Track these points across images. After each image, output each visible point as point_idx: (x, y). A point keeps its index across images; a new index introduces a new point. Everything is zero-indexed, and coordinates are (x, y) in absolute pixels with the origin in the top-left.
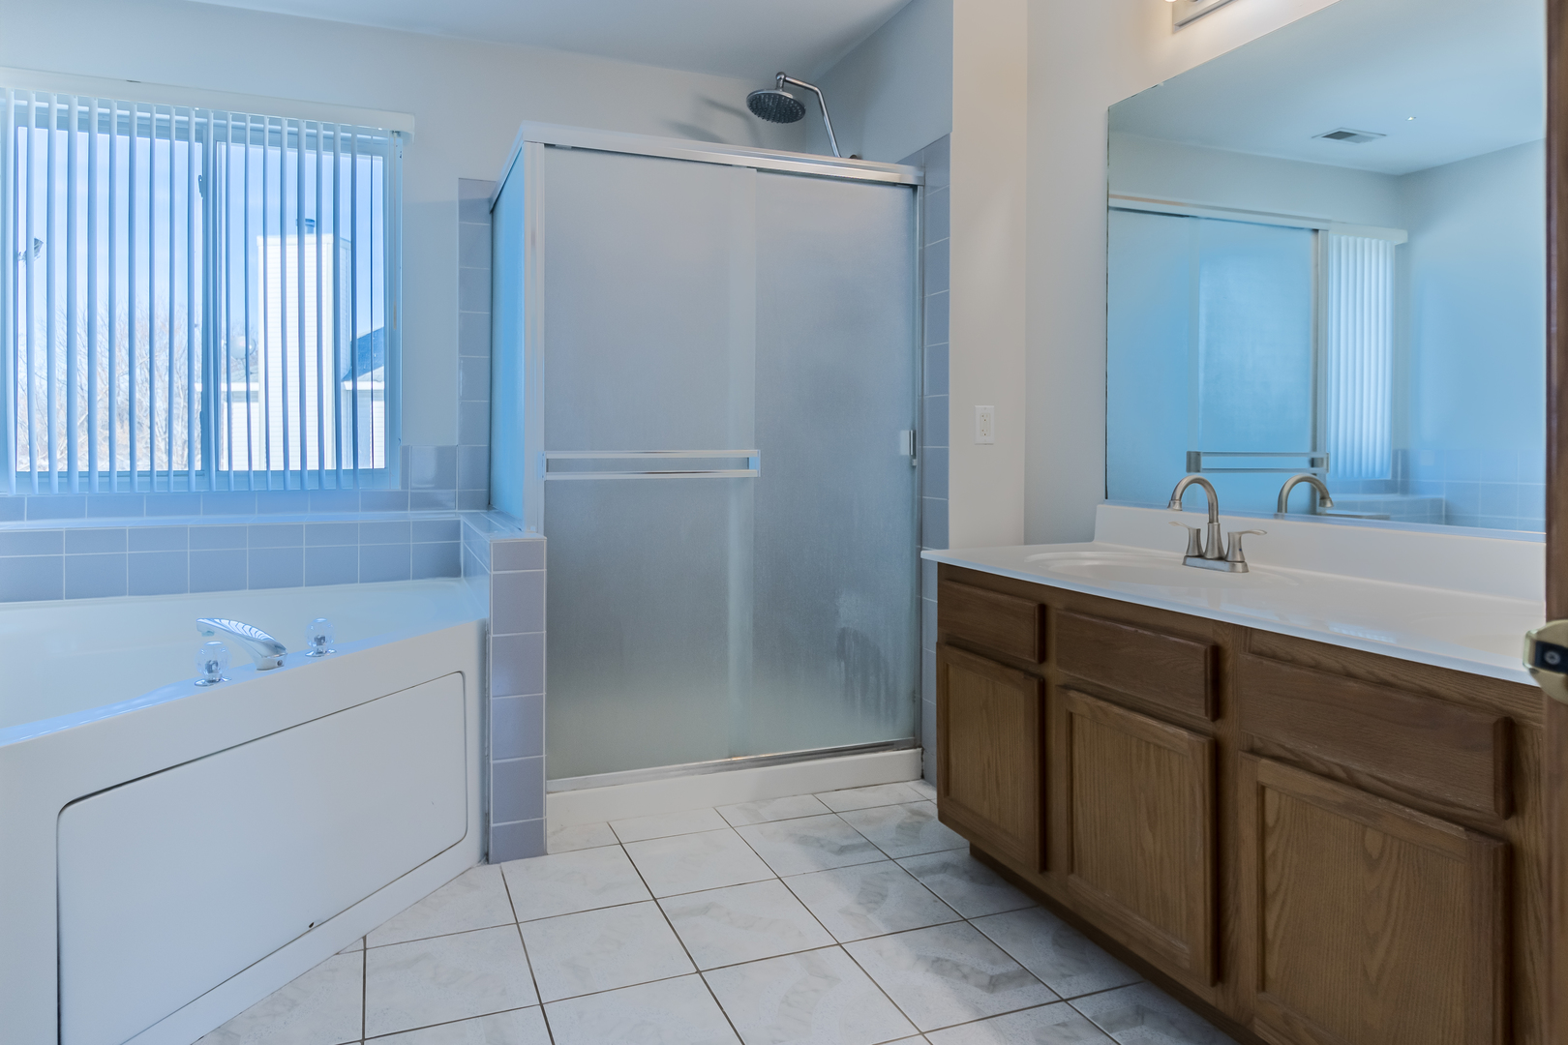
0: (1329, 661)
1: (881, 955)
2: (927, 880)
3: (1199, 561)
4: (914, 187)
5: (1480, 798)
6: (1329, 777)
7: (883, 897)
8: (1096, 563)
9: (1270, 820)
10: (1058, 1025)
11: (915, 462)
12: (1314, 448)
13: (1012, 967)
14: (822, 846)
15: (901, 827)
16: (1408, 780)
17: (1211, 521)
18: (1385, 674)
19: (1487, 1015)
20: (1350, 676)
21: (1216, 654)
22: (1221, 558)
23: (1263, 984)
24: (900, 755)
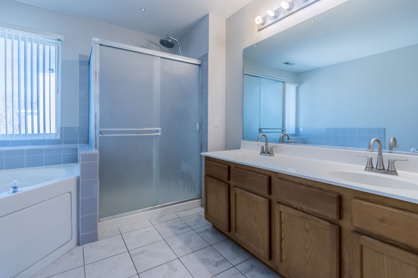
0: (296, 180)
1: (189, 260)
2: (201, 235)
3: (263, 154)
4: (200, 65)
5: (333, 216)
6: (296, 209)
7: (191, 241)
8: (241, 155)
9: (283, 220)
10: (233, 274)
11: (200, 131)
12: (283, 127)
13: (222, 258)
14: (176, 228)
15: (196, 220)
16: (316, 210)
17: (266, 145)
18: (310, 184)
19: (335, 271)
20: (302, 184)
21: (270, 179)
22: (268, 153)
23: (281, 261)
24: (196, 201)
